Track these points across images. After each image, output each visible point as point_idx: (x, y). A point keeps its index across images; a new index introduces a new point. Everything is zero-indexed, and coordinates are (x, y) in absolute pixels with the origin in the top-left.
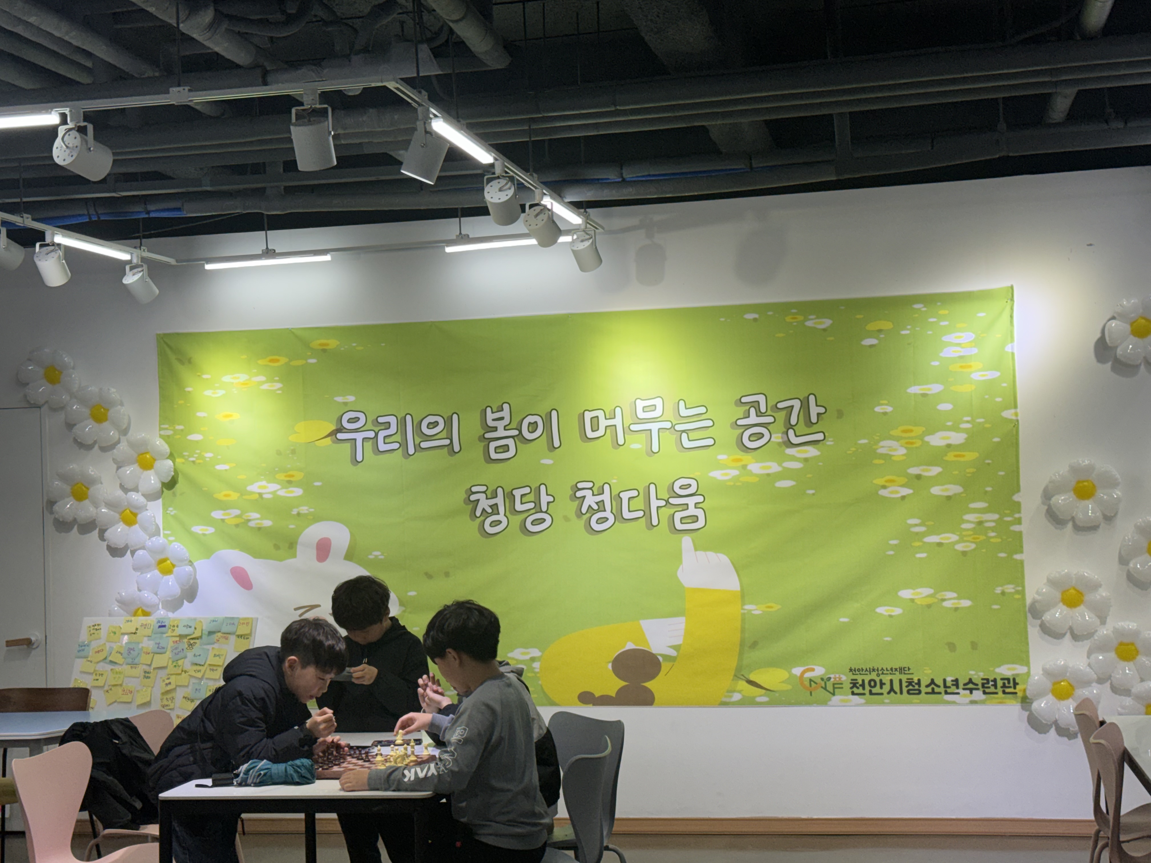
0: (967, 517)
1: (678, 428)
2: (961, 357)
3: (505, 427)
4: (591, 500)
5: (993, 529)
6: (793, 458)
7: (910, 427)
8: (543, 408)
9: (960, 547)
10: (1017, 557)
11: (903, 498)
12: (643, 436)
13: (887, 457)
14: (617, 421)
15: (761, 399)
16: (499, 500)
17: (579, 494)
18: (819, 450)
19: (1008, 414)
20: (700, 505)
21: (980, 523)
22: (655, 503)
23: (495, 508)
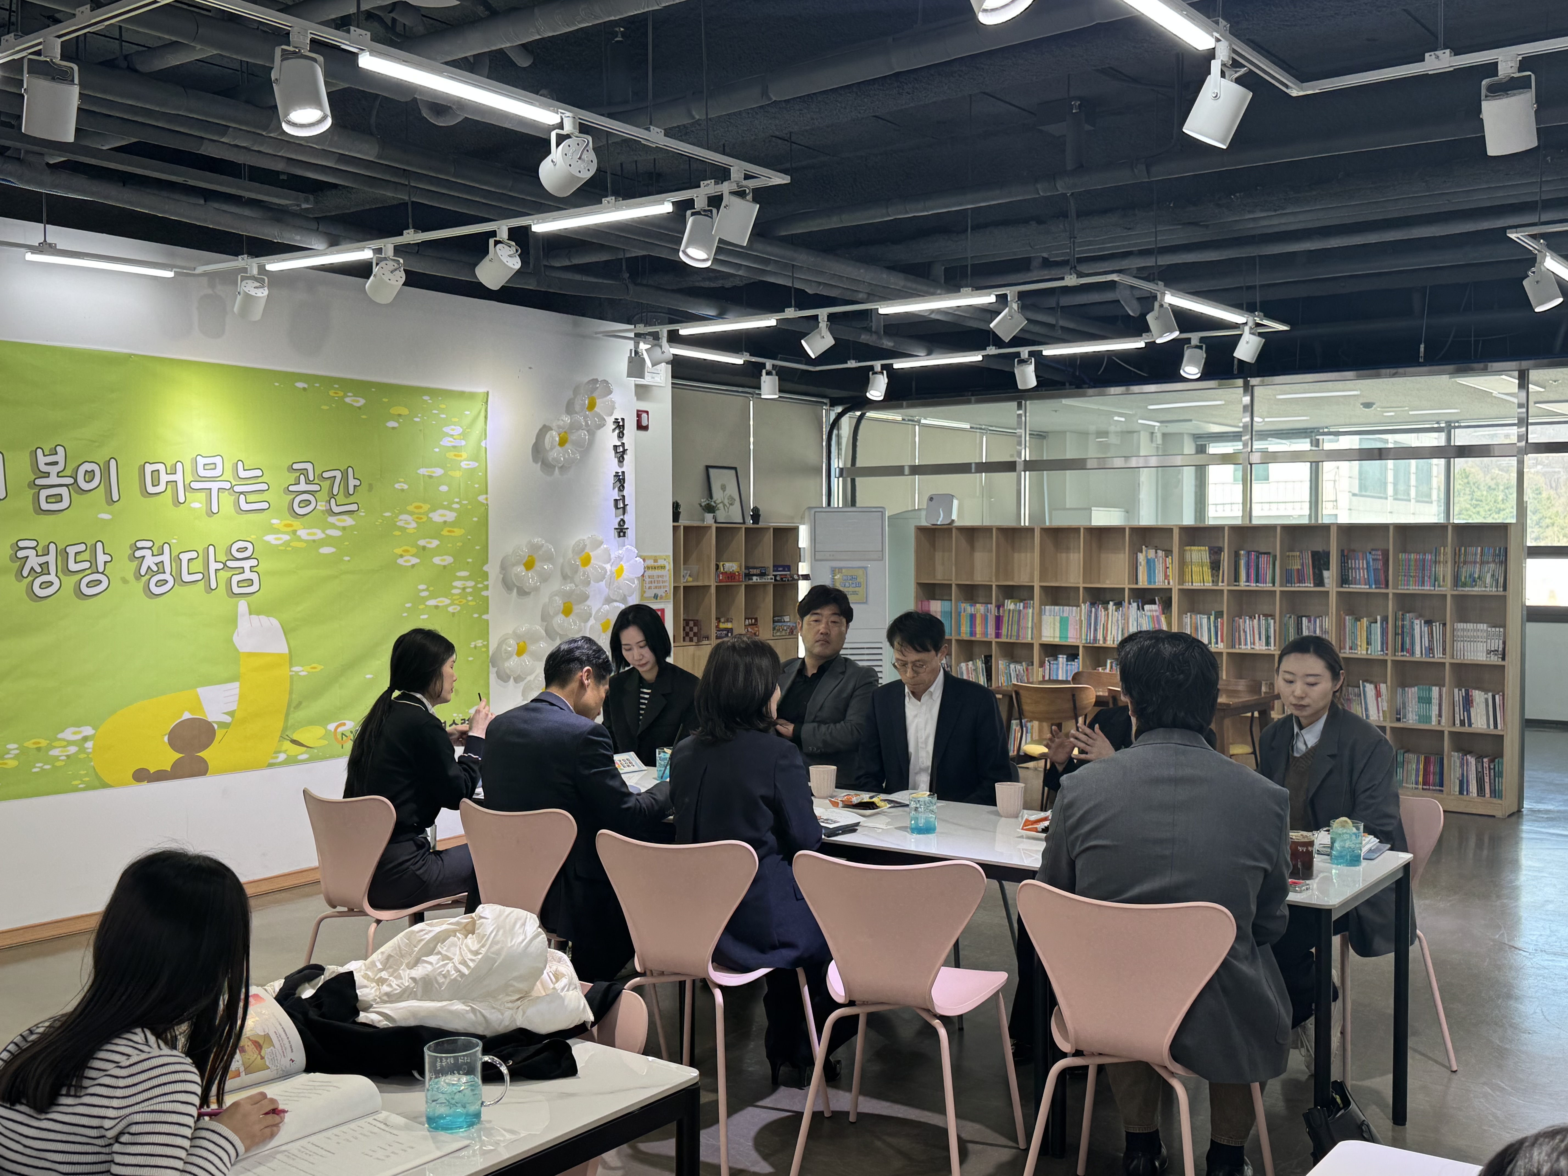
0: (455, 584)
1: (237, 489)
2: (454, 447)
3: (58, 473)
4: (150, 561)
5: (471, 594)
6: (334, 526)
7: (421, 504)
8: (101, 456)
9: (451, 609)
10: (484, 617)
11: (413, 566)
12: (202, 496)
13: (403, 529)
14: (178, 477)
15: (309, 466)
16: (51, 558)
17: (138, 554)
18: (354, 520)
19: (482, 498)
20: (255, 569)
21: (464, 589)
22: (213, 566)
23: (45, 566)
